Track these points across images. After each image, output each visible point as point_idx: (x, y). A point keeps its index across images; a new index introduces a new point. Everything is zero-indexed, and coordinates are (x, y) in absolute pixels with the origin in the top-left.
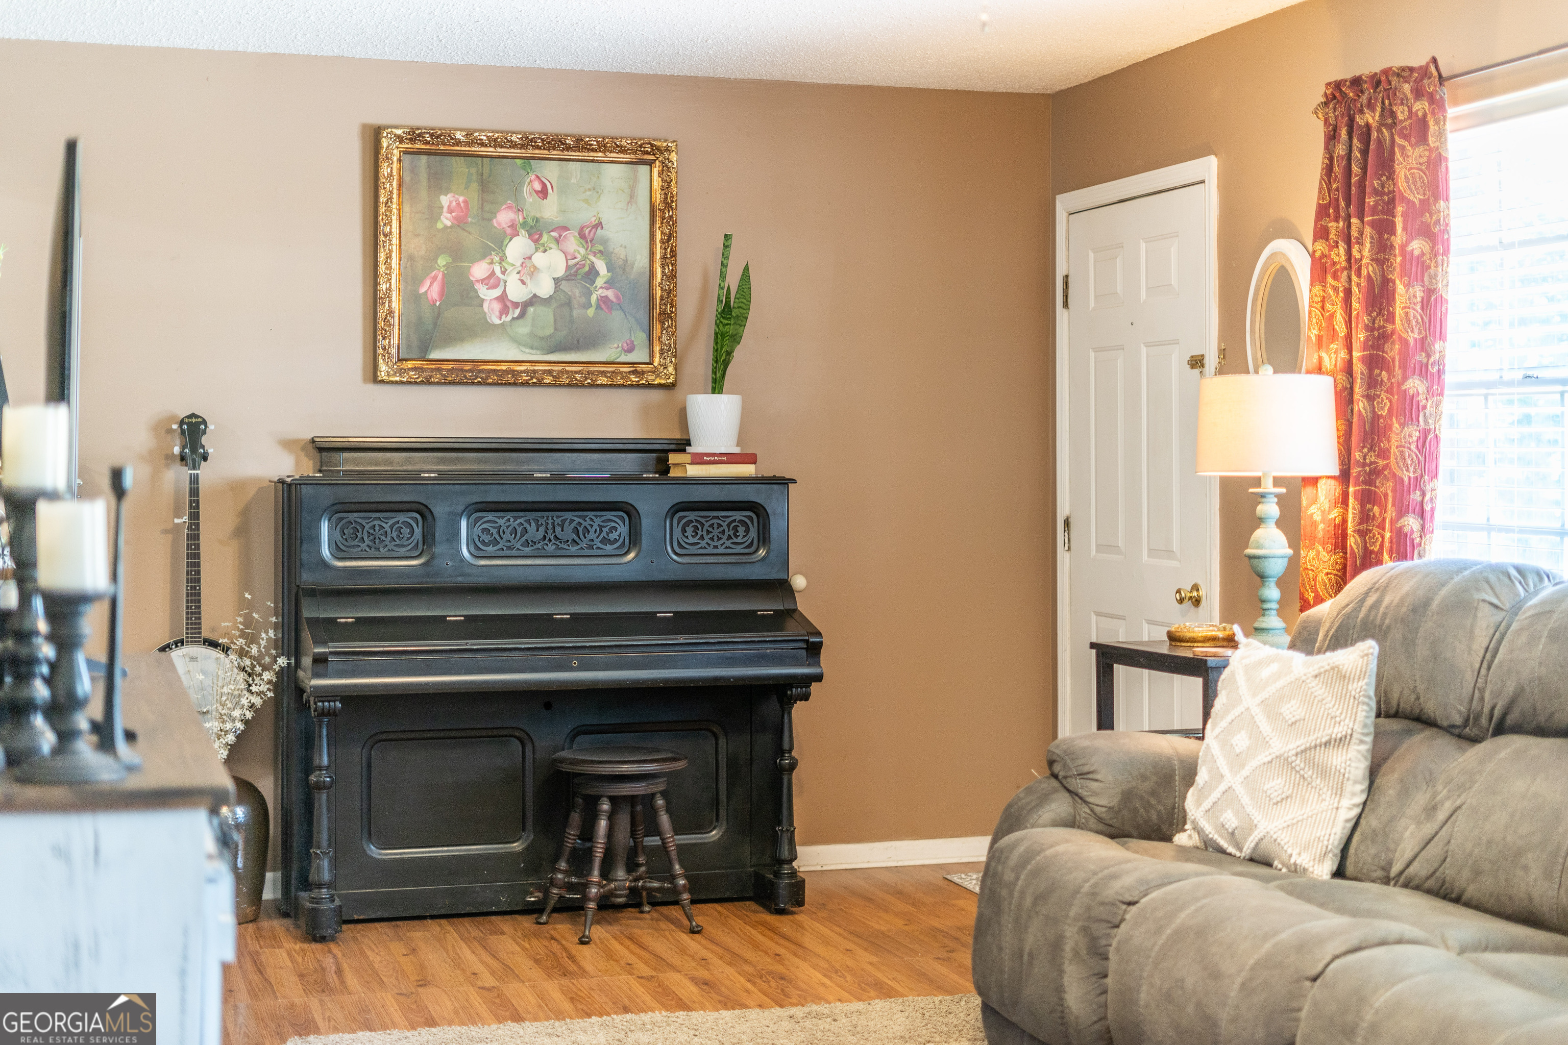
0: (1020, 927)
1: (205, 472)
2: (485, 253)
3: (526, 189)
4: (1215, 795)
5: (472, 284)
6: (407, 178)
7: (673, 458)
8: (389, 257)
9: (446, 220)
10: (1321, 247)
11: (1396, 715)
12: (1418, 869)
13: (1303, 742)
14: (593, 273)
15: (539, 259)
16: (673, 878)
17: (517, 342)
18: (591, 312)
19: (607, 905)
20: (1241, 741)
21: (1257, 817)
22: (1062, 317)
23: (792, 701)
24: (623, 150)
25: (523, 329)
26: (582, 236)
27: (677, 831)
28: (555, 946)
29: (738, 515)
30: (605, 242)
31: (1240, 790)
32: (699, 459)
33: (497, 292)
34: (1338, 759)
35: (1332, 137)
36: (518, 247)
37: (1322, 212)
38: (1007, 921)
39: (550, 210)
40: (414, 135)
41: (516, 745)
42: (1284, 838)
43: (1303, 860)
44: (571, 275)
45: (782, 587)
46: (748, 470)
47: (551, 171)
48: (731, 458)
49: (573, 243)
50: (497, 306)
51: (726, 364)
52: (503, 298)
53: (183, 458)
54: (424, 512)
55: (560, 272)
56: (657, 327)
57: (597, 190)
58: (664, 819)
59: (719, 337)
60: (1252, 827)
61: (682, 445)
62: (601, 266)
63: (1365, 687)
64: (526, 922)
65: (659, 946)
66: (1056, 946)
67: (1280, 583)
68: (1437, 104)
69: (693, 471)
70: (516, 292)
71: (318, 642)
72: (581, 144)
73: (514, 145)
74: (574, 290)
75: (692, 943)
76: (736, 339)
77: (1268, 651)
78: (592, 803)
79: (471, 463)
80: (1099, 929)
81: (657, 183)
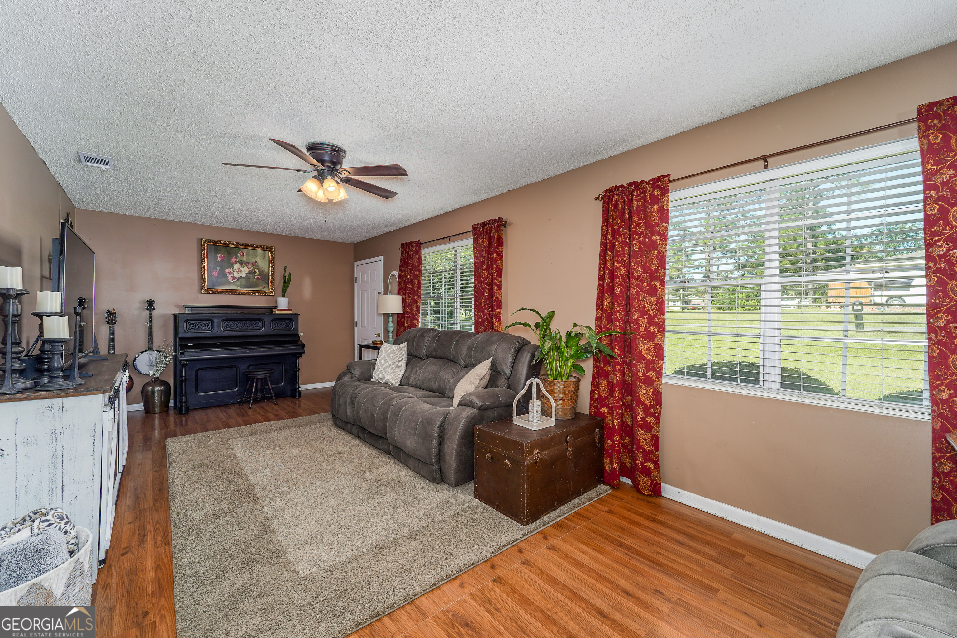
0: (339, 399)
1: (154, 312)
2: (229, 267)
3: (239, 254)
4: (378, 372)
5: (225, 273)
6: (209, 250)
7: (273, 310)
8: (204, 266)
9: (219, 260)
10: (400, 273)
11: (411, 355)
12: (414, 383)
13: (394, 361)
14: (255, 272)
15: (242, 269)
16: (271, 394)
17: (237, 286)
18: (255, 280)
19: (256, 401)
20: (383, 362)
21: (385, 375)
22: (356, 285)
23: (299, 357)
24: (262, 248)
25: (238, 283)
26: (252, 264)
27: (272, 384)
28: (243, 410)
29: (287, 321)
30: (258, 266)
31: (383, 370)
32: (279, 310)
33: (232, 275)
34: (400, 364)
35: (402, 253)
36: (237, 266)
37: (400, 266)
38: (337, 398)
39: (245, 259)
40: (210, 241)
41: (235, 369)
42: (390, 379)
43: (393, 382)
44: (250, 272)
45: (297, 335)
46: (290, 312)
47: (245, 251)
48: (286, 310)
49: (250, 266)
50: (232, 278)
51: (285, 292)
52: (233, 277)
53: (147, 309)
54: (212, 321)
55: (247, 271)
56: (270, 284)
57: (256, 256)
58: (269, 382)
59: (284, 286)
60: (385, 377)
61: (276, 307)
62: (257, 271)
63: (405, 351)
64: (237, 406)
65: (268, 408)
66: (346, 403)
67: (392, 332)
68: (420, 249)
69: (278, 312)
70: (236, 275)
71: (181, 350)
72: (252, 246)
73: (235, 245)
74: (251, 276)
75: (275, 407)
76: (288, 287)
77: (389, 345)
78: (253, 379)
79: (225, 311)
80: (353, 399)
81: (270, 255)
